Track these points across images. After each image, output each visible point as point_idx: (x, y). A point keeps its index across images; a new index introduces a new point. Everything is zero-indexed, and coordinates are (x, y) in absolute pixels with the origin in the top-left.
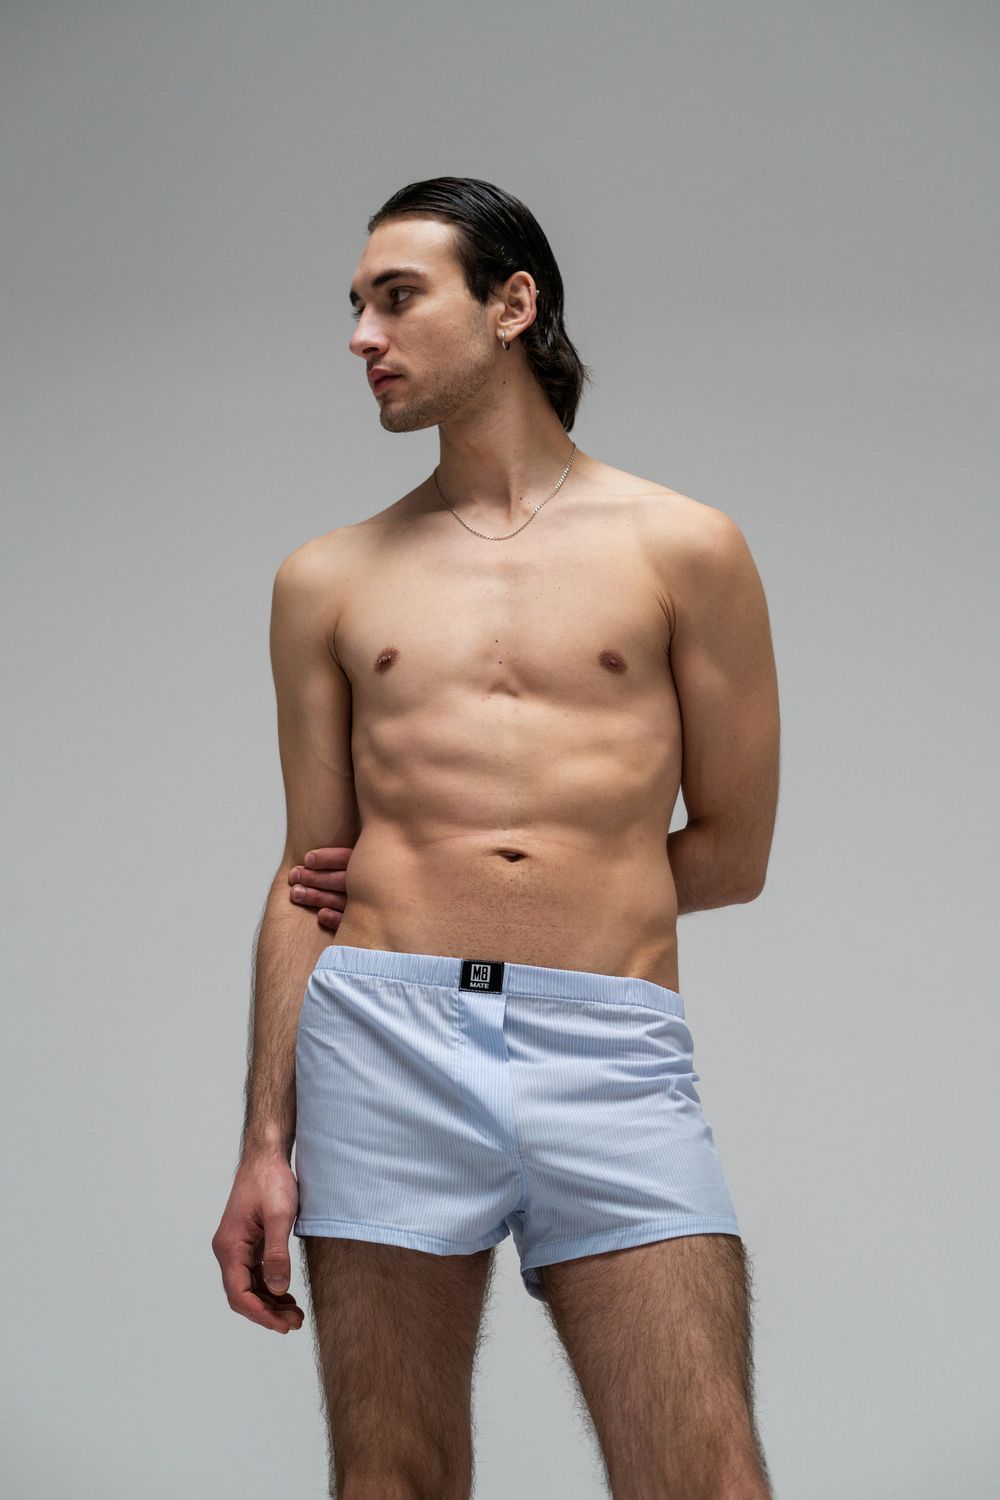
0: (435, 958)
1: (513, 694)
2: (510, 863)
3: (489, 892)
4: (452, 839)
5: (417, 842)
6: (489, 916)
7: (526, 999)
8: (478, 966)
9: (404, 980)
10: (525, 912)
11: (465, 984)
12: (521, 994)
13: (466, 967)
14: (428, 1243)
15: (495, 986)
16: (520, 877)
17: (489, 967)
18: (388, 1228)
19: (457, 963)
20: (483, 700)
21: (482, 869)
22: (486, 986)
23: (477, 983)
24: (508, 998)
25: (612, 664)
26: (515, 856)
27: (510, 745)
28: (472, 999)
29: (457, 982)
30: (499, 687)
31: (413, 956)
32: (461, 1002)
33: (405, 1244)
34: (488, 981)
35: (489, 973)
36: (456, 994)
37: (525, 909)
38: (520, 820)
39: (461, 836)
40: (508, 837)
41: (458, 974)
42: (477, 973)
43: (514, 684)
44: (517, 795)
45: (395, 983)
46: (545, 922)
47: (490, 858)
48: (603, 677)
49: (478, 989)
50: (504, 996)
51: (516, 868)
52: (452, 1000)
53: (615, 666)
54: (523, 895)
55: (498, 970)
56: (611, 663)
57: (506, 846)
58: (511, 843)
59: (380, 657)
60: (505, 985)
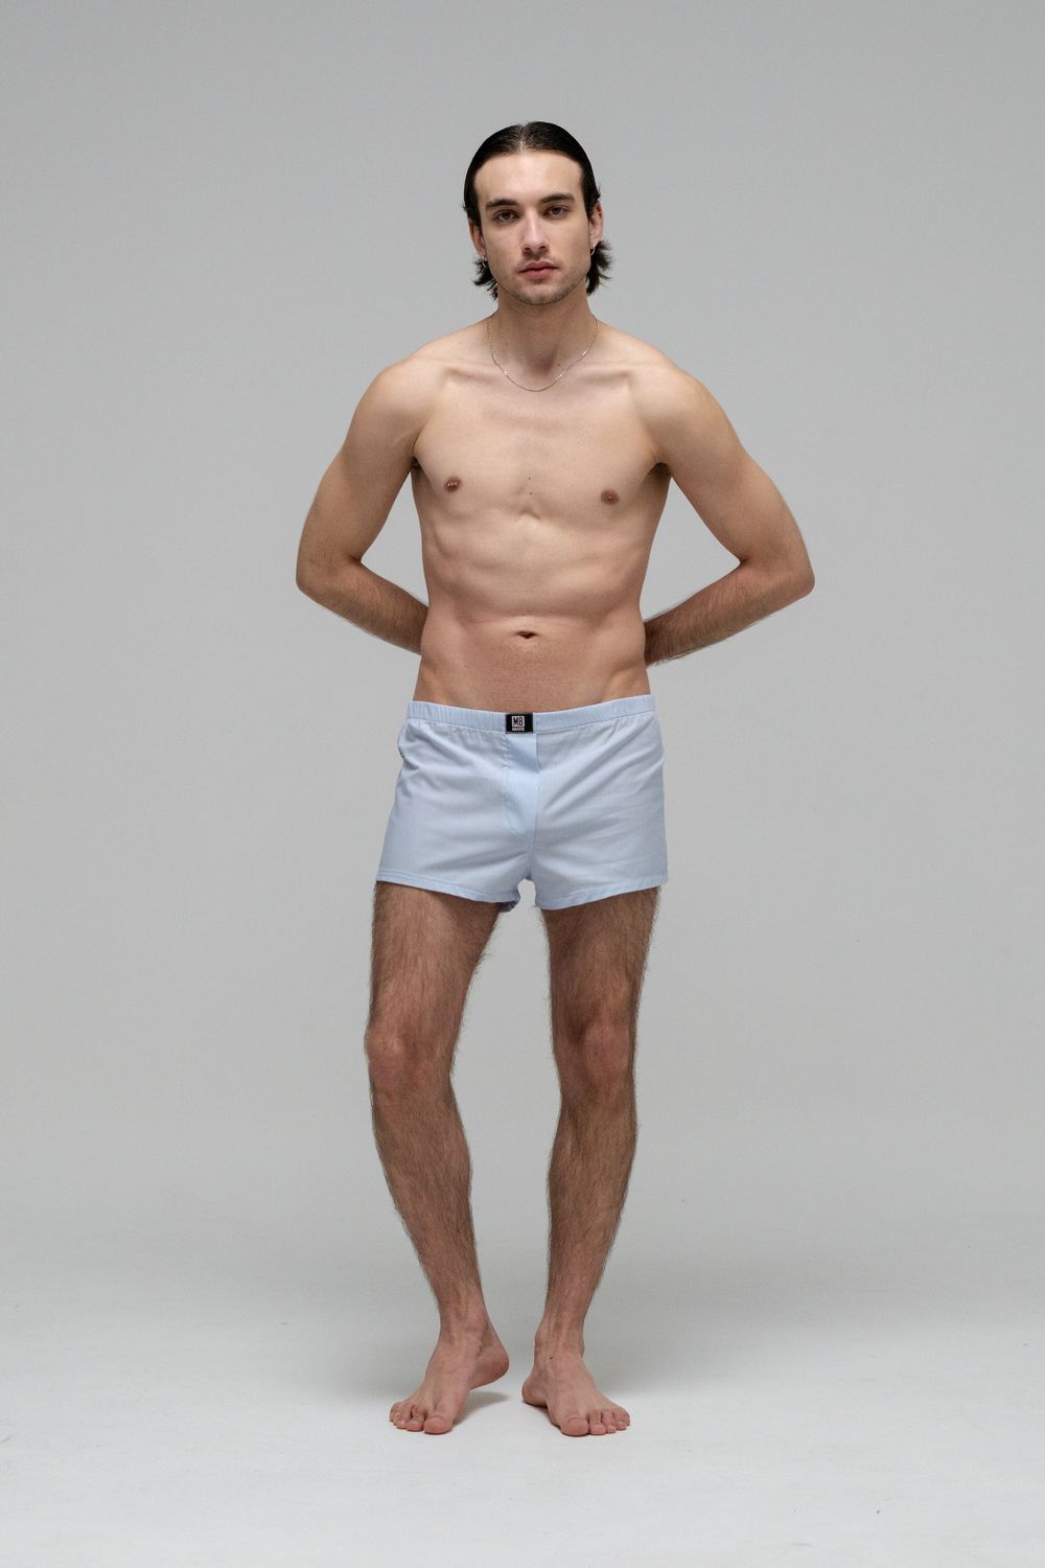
0: (487, 712)
1: (536, 516)
2: (526, 641)
3: (514, 661)
6: (515, 677)
7: (549, 733)
8: (517, 717)
9: (469, 727)
10: (539, 672)
11: (509, 729)
12: (545, 731)
13: (509, 718)
15: (529, 728)
16: (534, 650)
17: (524, 717)
19: (502, 715)
20: (515, 520)
21: (508, 647)
22: (523, 729)
23: (517, 727)
24: (538, 734)
25: (609, 499)
26: (528, 635)
27: (530, 557)
28: (514, 738)
29: (504, 728)
30: (527, 510)
31: (474, 711)
32: (507, 741)
34: (524, 725)
35: (524, 721)
36: (503, 735)
37: (539, 669)
39: (495, 621)
40: (525, 622)
41: (504, 723)
42: (516, 722)
43: (537, 510)
44: (532, 592)
47: (513, 639)
48: (601, 508)
49: (518, 731)
50: (534, 734)
51: (530, 642)
52: (501, 739)
53: (611, 501)
54: (536, 662)
55: (529, 718)
57: (522, 629)
58: (525, 626)
59: (449, 482)
60: (535, 727)
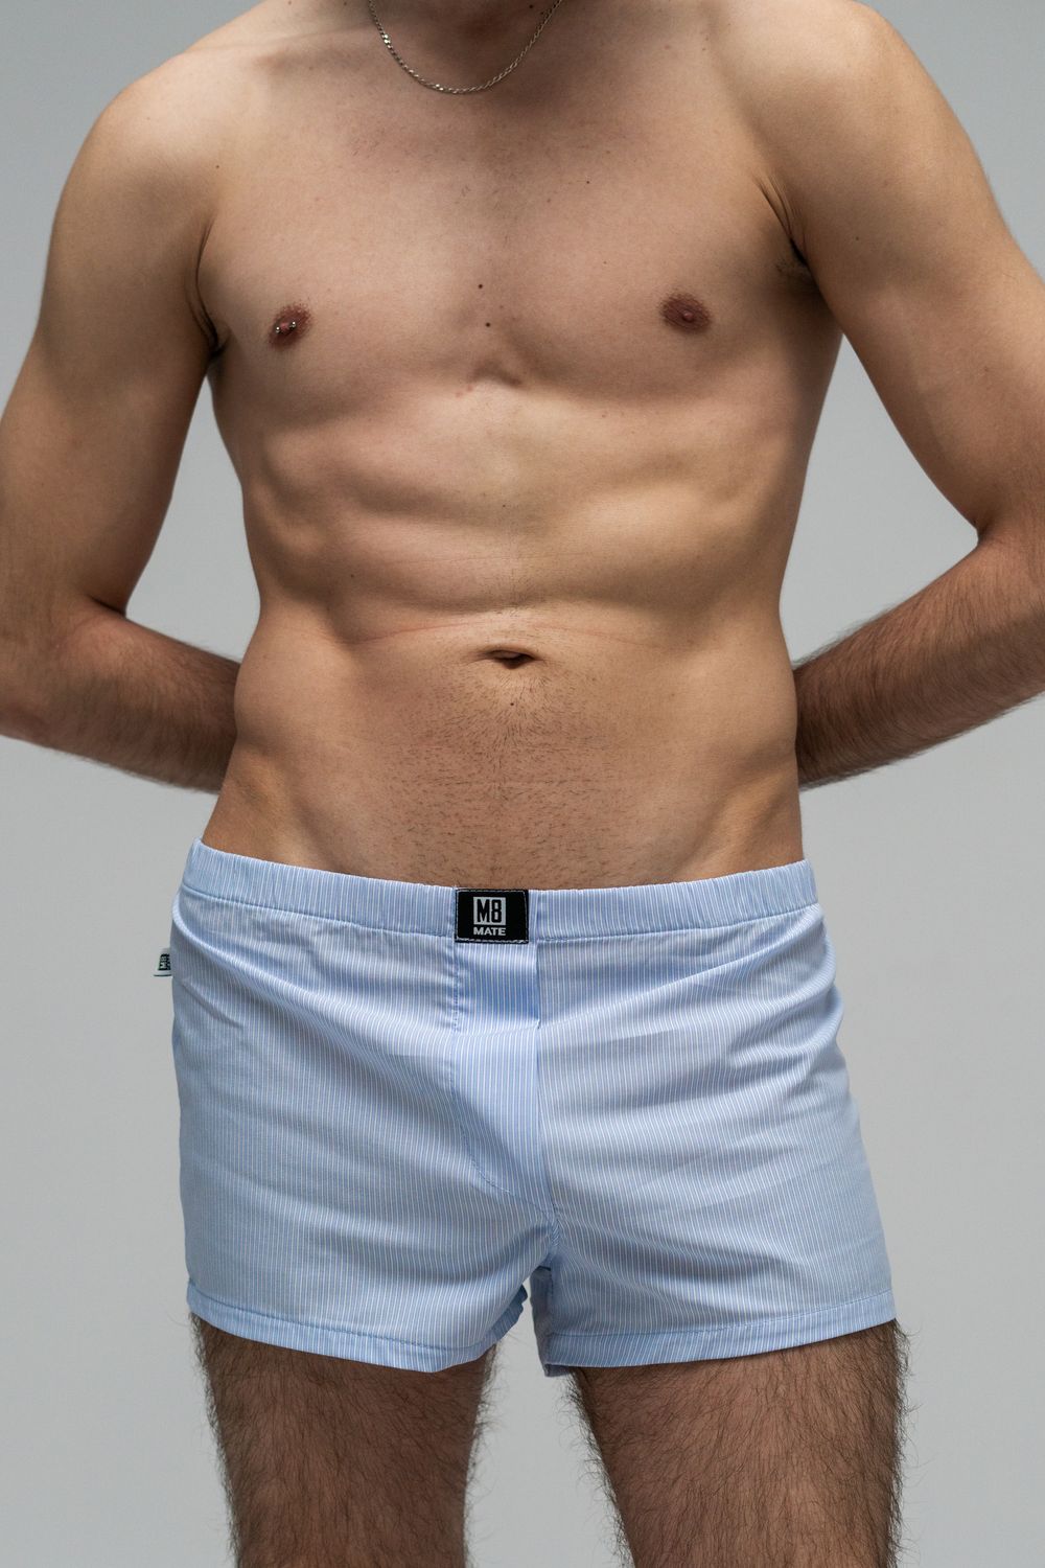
0: (408, 886)
1: (513, 382)
2: (508, 672)
3: (473, 728)
4: (409, 633)
5: (351, 638)
6: (475, 771)
7: (571, 945)
8: (483, 900)
9: (358, 922)
10: (537, 759)
11: (465, 930)
12: (561, 938)
13: (464, 901)
14: (408, 1353)
15: (517, 930)
16: (527, 698)
17: (503, 900)
18: (343, 1330)
19: (447, 894)
20: (459, 395)
21: (462, 686)
22: (501, 932)
23: (485, 927)
24: (540, 947)
25: (684, 319)
26: (515, 659)
27: (503, 474)
28: (478, 955)
29: (451, 927)
30: (487, 370)
31: (369, 881)
32: (459, 962)
33: (371, 1357)
34: (503, 922)
35: (503, 910)
36: (450, 947)
37: (537, 753)
38: (523, 597)
39: (426, 628)
40: (506, 626)
41: (451, 913)
42: (483, 911)
43: (512, 365)
44: (520, 556)
45: (343, 928)
46: (571, 774)
47: (475, 666)
48: (672, 344)
49: (488, 937)
50: (531, 948)
51: (519, 682)
52: (443, 958)
53: (692, 321)
54: (532, 730)
55: (518, 904)
56: (684, 316)
57: (497, 641)
58: (506, 633)
59: (278, 322)
60: (533, 927)
